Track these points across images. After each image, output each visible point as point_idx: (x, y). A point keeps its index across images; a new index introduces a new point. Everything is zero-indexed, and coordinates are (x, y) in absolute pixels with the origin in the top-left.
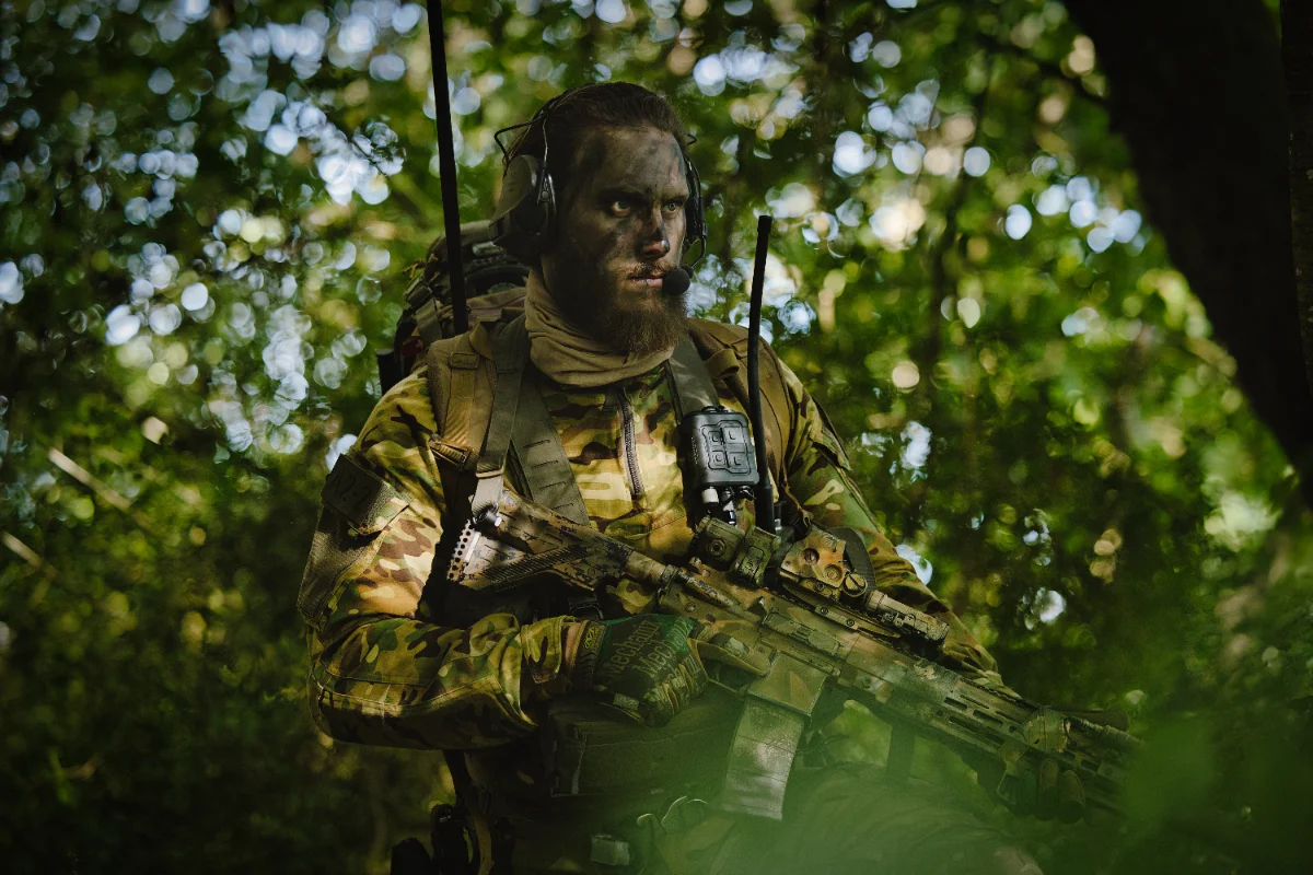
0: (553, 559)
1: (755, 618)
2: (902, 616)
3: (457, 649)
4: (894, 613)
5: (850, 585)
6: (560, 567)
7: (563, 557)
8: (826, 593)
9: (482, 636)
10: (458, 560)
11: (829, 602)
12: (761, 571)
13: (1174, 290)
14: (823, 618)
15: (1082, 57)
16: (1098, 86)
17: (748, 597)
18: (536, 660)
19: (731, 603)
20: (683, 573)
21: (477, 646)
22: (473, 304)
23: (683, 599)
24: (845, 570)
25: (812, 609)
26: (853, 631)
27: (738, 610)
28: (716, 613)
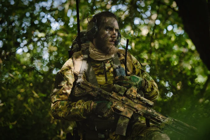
0: (90, 92)
1: (122, 101)
2: (146, 101)
3: (73, 107)
4: (145, 101)
5: (138, 96)
6: (90, 93)
7: (91, 91)
8: (134, 97)
9: (78, 104)
10: (74, 92)
11: (134, 99)
12: (123, 94)
13: (189, 42)
14: (133, 101)
15: (174, 5)
16: (177, 9)
17: (121, 98)
18: (86, 109)
19: (118, 99)
20: (110, 94)
21: (77, 106)
22: (82, 45)
23: (111, 98)
24: (137, 93)
25: (131, 100)
26: (138, 104)
27: (119, 100)
28: (116, 100)
